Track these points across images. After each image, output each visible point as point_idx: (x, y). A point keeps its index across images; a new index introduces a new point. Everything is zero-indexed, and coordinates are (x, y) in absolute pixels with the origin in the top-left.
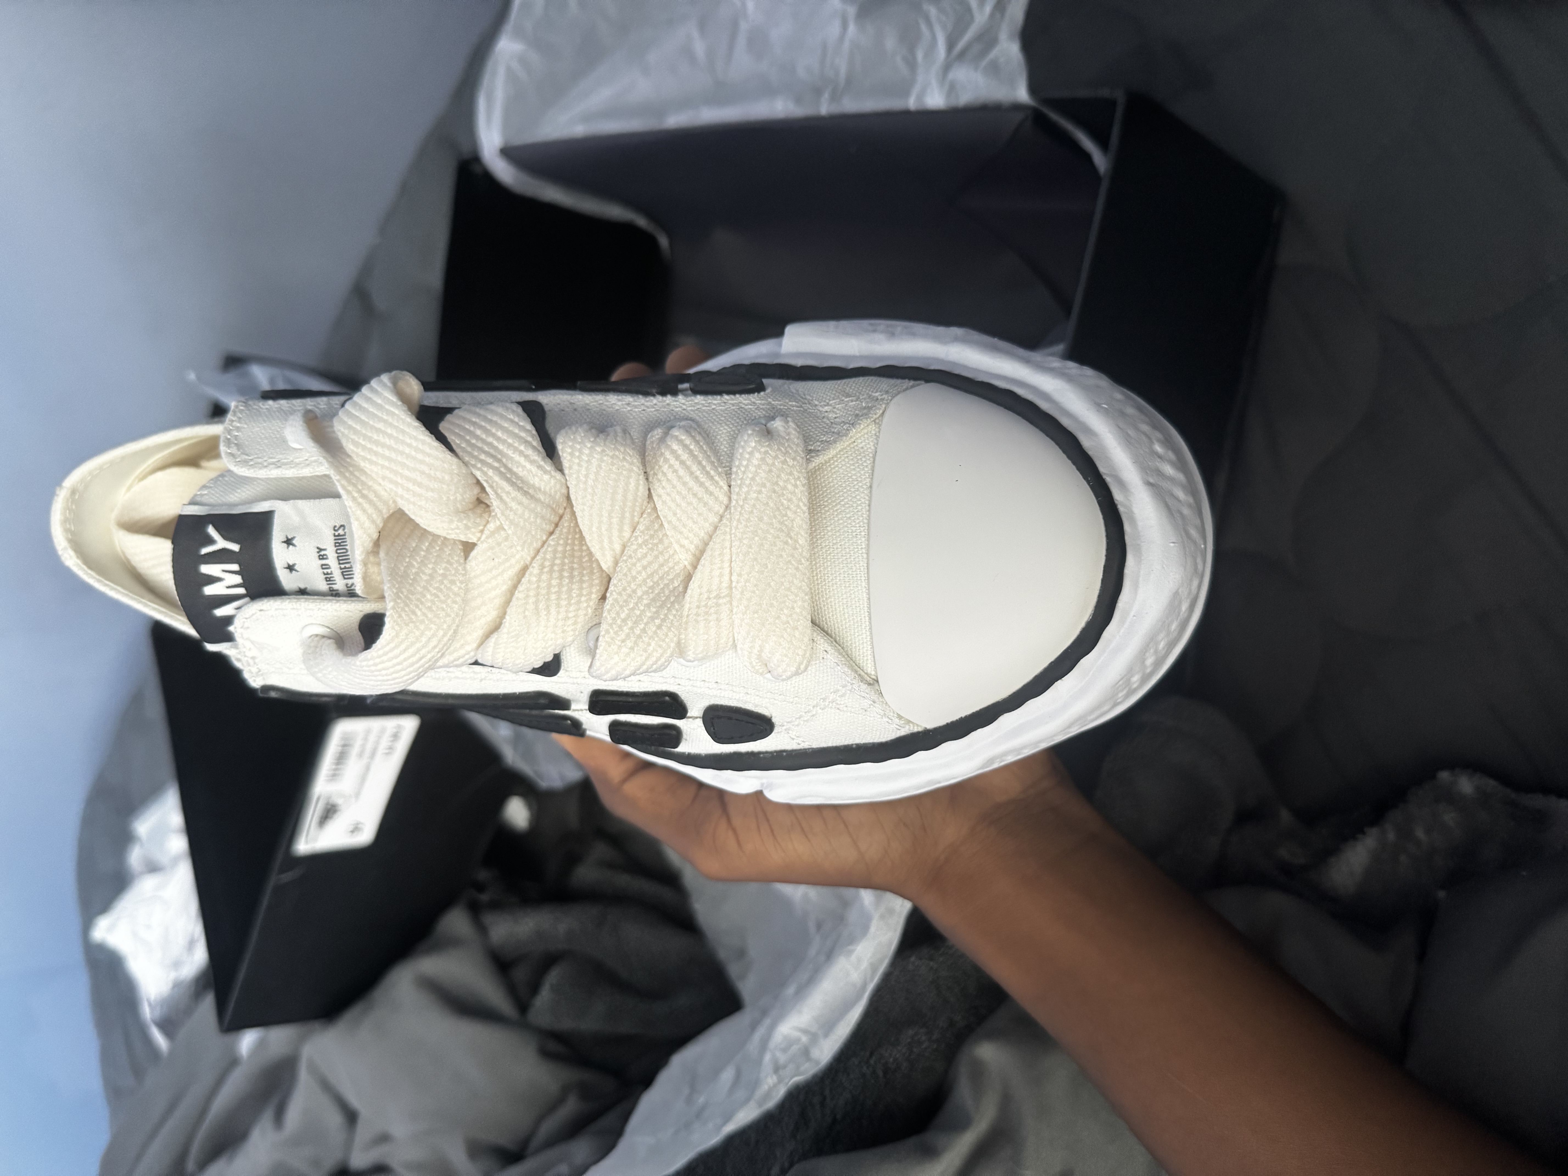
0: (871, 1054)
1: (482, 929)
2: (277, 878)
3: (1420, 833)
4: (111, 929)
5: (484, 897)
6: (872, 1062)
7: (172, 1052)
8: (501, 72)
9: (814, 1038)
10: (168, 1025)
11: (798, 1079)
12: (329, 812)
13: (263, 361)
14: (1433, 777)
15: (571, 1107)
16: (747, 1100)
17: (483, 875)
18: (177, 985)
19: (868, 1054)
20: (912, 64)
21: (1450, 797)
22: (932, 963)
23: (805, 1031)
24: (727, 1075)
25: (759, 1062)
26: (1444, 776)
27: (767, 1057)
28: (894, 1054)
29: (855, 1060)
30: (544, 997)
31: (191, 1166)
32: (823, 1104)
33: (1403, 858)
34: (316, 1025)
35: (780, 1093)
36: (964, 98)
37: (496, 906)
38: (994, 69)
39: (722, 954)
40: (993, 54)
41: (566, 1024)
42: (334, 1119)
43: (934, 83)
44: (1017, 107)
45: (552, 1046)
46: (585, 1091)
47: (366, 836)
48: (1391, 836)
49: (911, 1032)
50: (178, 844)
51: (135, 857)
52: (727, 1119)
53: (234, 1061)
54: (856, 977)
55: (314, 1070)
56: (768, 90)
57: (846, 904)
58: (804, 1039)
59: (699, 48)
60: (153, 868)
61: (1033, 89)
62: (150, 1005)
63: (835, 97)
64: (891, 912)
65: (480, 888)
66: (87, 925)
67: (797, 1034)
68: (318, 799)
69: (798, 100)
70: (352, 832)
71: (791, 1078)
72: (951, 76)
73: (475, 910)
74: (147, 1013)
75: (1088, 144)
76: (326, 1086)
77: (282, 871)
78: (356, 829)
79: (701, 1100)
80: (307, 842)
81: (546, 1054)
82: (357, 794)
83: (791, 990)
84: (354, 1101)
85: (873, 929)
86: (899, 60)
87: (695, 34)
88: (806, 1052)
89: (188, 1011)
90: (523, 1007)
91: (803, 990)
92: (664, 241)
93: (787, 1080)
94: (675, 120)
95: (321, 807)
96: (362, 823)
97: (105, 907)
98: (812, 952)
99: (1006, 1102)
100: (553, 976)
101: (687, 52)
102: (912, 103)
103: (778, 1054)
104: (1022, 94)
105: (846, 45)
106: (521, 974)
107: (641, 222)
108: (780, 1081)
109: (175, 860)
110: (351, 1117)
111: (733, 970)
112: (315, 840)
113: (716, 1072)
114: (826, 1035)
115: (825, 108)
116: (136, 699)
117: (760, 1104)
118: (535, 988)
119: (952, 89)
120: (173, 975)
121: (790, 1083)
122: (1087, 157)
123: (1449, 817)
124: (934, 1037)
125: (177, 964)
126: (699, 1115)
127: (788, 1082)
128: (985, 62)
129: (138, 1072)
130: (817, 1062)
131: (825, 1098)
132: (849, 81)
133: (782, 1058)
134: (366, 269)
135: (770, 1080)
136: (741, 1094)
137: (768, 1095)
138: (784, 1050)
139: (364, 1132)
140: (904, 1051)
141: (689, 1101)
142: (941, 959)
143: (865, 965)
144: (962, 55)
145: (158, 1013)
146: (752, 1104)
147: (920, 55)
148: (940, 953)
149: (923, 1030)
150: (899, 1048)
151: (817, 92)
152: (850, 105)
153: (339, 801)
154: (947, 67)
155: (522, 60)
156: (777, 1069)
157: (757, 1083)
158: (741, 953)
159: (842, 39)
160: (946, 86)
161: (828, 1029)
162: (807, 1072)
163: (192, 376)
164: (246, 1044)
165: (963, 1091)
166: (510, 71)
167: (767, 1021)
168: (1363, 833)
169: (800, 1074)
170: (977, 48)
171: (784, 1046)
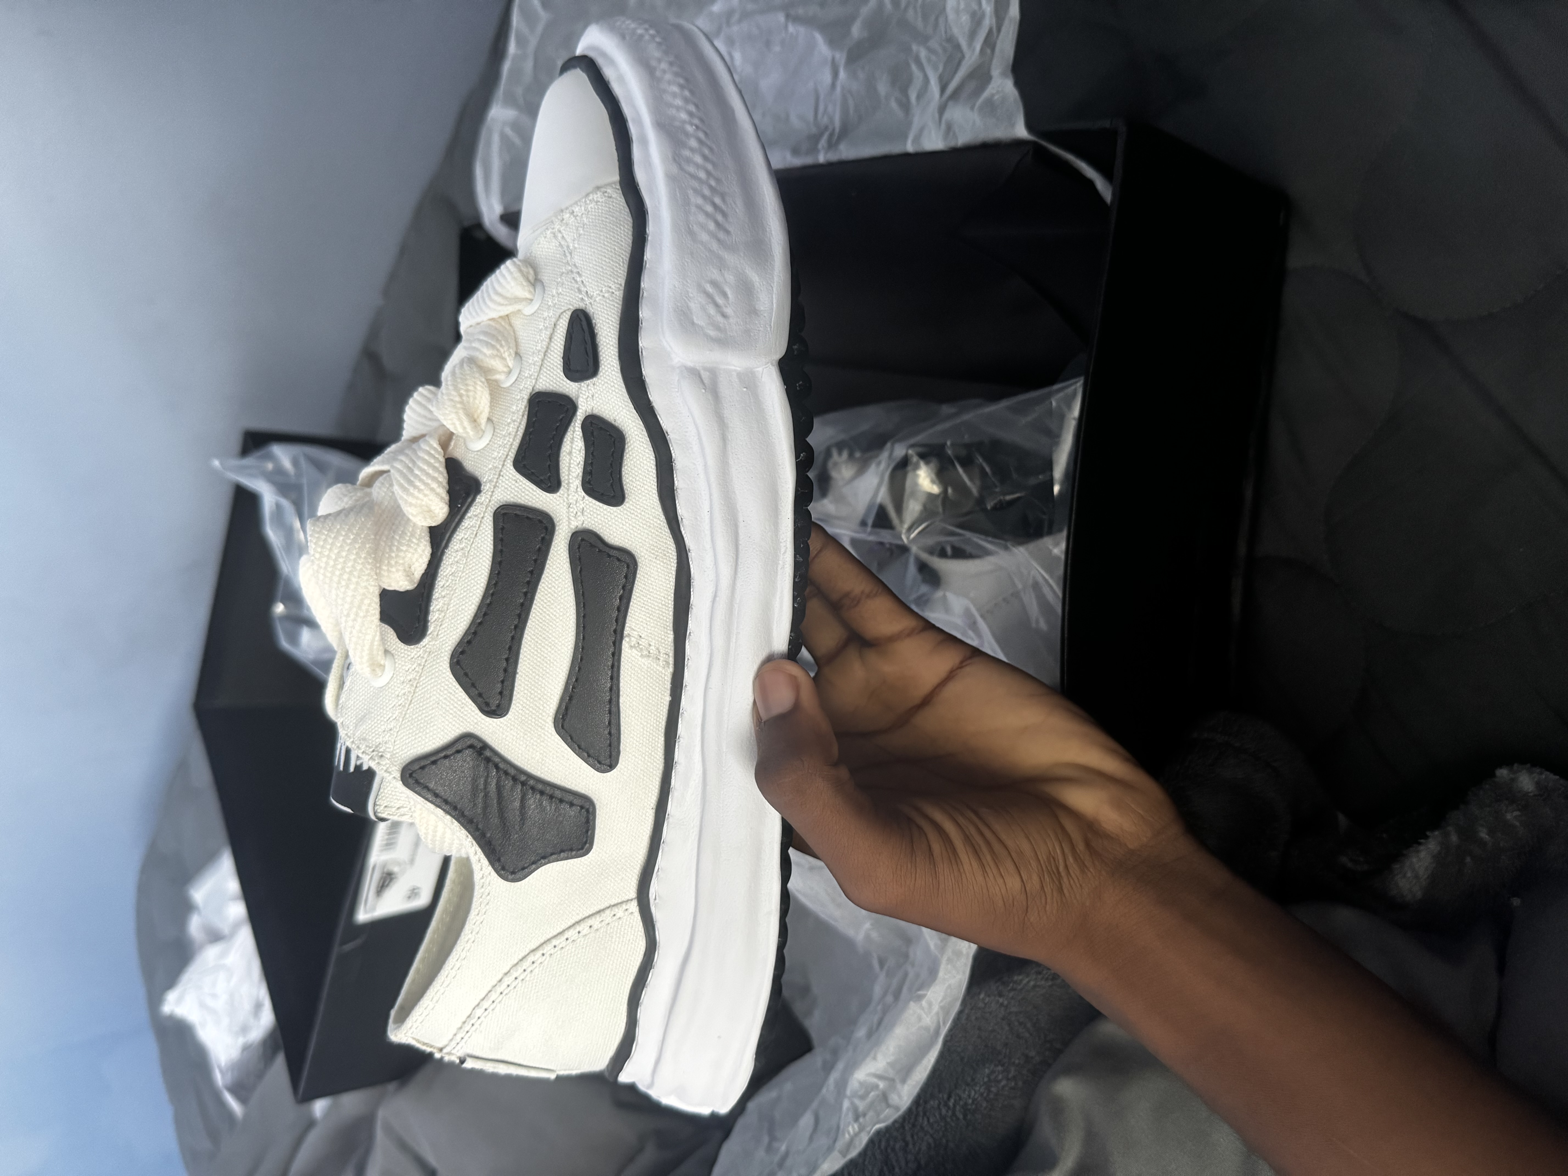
0: (949, 1097)
2: (340, 948)
3: (1483, 834)
4: (179, 1001)
6: (951, 1104)
7: (246, 1116)
8: (496, 139)
9: (891, 1083)
10: (240, 1089)
11: (879, 1126)
12: (387, 879)
14: (1493, 775)
15: (649, 1156)
16: (830, 1149)
18: (246, 1048)
19: (945, 1096)
20: (906, 106)
21: (1510, 796)
22: (1001, 1000)
23: (880, 1077)
24: (806, 1121)
25: (838, 1108)
26: (1503, 773)
27: (846, 1104)
28: (972, 1095)
29: (933, 1103)
32: (905, 1149)
33: (1468, 860)
34: (391, 1087)
35: (862, 1142)
36: (963, 139)
38: (990, 107)
40: (986, 94)
43: (931, 125)
44: (1018, 143)
46: (661, 1140)
47: (423, 899)
48: (1454, 838)
49: (987, 1071)
50: (238, 910)
51: (195, 926)
53: (311, 1123)
54: (928, 1021)
55: (389, 1130)
57: (908, 941)
58: (882, 1085)
60: (215, 937)
61: (1029, 126)
62: (221, 1071)
63: (832, 146)
64: (958, 954)
66: (155, 999)
67: (873, 1080)
68: (375, 869)
69: (795, 151)
70: (409, 897)
71: (872, 1126)
72: (947, 115)
74: (219, 1079)
75: (1089, 172)
76: (404, 1146)
77: (344, 942)
78: (414, 893)
79: (782, 1148)
80: (367, 910)
81: (621, 1106)
82: (412, 861)
83: (861, 1033)
84: (433, 1158)
85: (941, 974)
86: (894, 105)
88: (884, 1097)
89: (260, 1075)
91: (876, 1033)
93: (868, 1129)
95: (377, 876)
96: (418, 888)
97: (171, 981)
98: (878, 990)
99: (1091, 1137)
102: (910, 147)
103: (857, 1102)
104: (1021, 131)
105: (839, 91)
108: (862, 1129)
109: (236, 927)
110: (430, 1175)
111: (799, 1008)
112: (374, 909)
113: (794, 1119)
114: (904, 1081)
115: (822, 157)
116: (182, 767)
117: (844, 1154)
119: (949, 130)
120: (241, 1041)
121: (872, 1131)
122: (1090, 183)
123: (1511, 816)
124: (1011, 1075)
125: (244, 1029)
126: (781, 1164)
127: (870, 1131)
128: (980, 101)
129: (214, 1135)
130: (897, 1108)
131: (907, 1144)
132: (844, 127)
133: (861, 1105)
134: (373, 333)
135: (851, 1128)
136: (822, 1141)
137: (850, 1144)
138: (863, 1097)
140: (982, 1090)
141: (769, 1149)
142: (1010, 994)
143: (936, 1008)
144: (955, 96)
145: (229, 1077)
146: (836, 1154)
147: (913, 97)
148: (1009, 988)
149: (1000, 1068)
150: (977, 1088)
151: (814, 141)
152: (847, 153)
153: (396, 869)
154: (942, 109)
155: (517, 126)
156: (857, 1116)
157: (837, 1131)
158: (804, 991)
159: (833, 85)
160: (943, 126)
161: (906, 1072)
162: (888, 1117)
163: (216, 463)
164: (320, 1106)
165: (1045, 1129)
166: (504, 138)
167: (840, 1066)
168: (1426, 837)
169: (883, 1121)
170: (972, 85)
171: (861, 1093)
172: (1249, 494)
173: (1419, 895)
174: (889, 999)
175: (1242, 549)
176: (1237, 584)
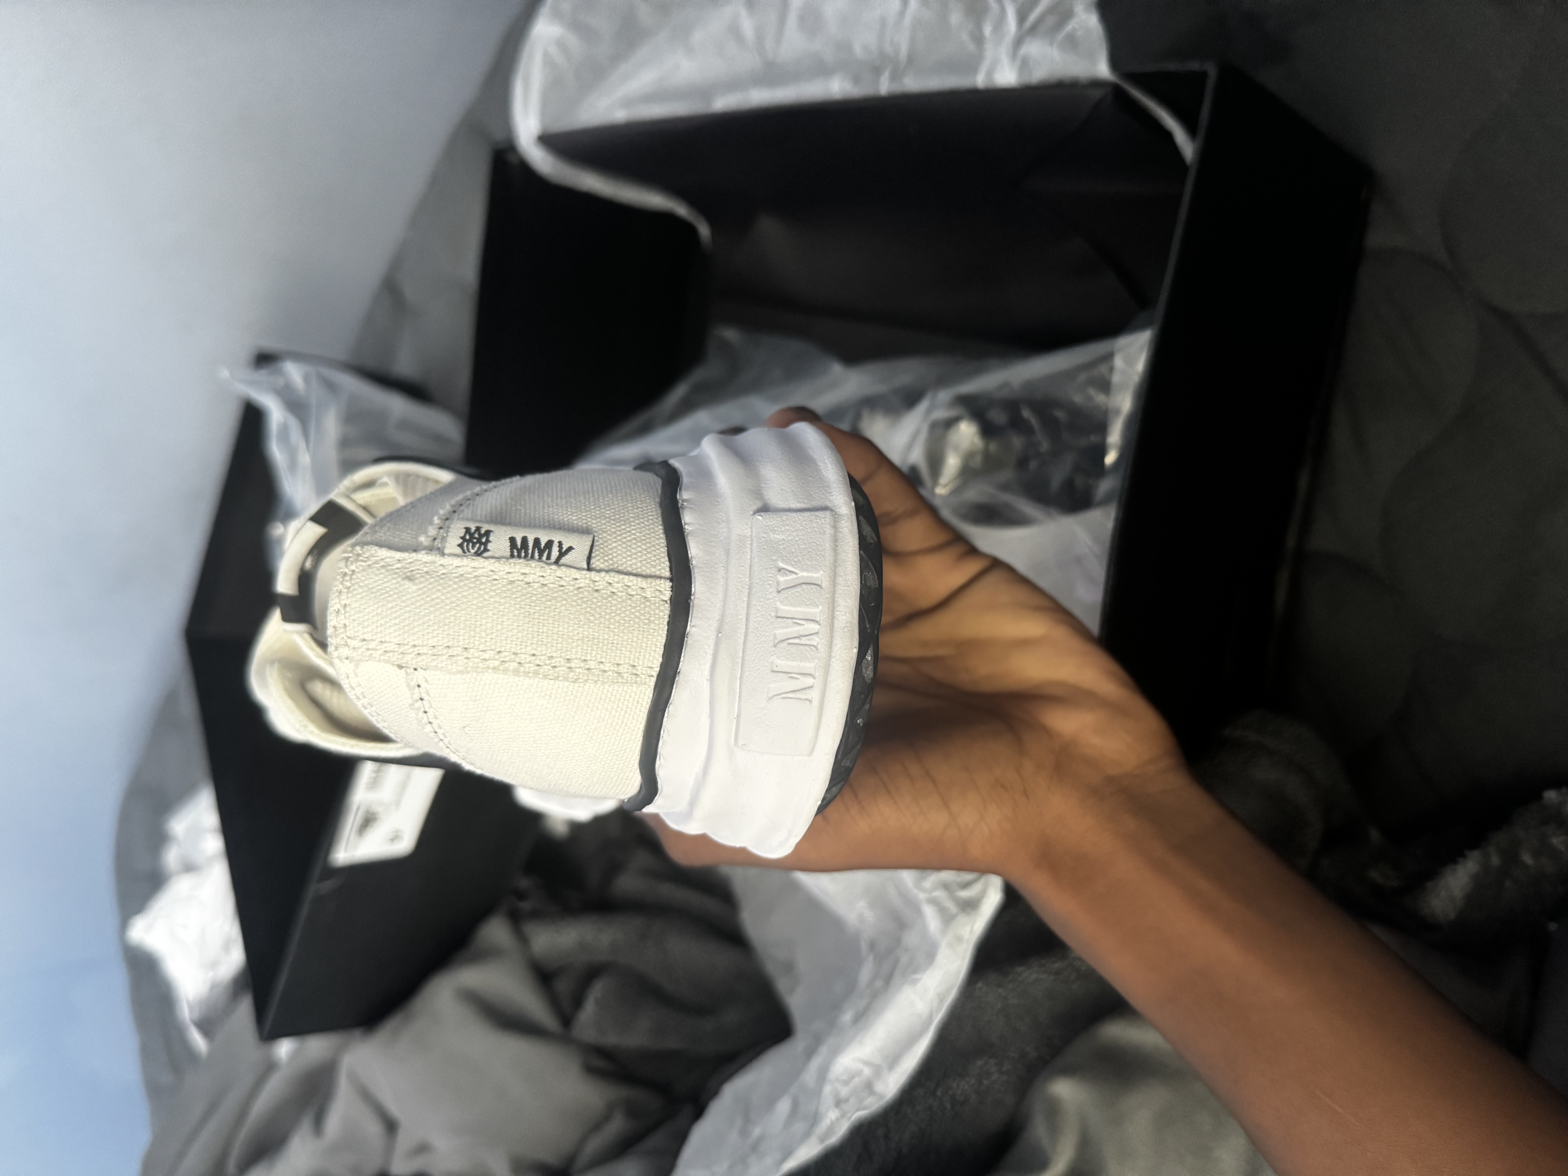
0: (938, 1086)
1: (523, 939)
2: (316, 888)
3: (1527, 859)
4: (145, 929)
5: (526, 906)
6: (939, 1093)
7: (210, 1053)
8: (538, 59)
9: (878, 1071)
10: (206, 1026)
11: (862, 1114)
12: (368, 821)
13: (298, 357)
14: (1539, 797)
15: (617, 1126)
16: (807, 1135)
17: (524, 883)
18: (213, 987)
19: (934, 1086)
20: (979, 39)
21: (1558, 819)
22: (1000, 990)
23: (867, 1063)
24: (783, 1106)
25: (817, 1092)
26: (1551, 795)
27: (828, 1089)
28: (963, 1087)
30: (589, 1011)
31: (231, 1166)
32: (887, 1138)
33: (1508, 883)
34: (357, 1033)
35: (842, 1129)
36: (1039, 74)
37: (536, 915)
38: (1072, 43)
39: (771, 968)
40: (1069, 27)
41: (612, 1039)
42: (373, 1129)
43: (1005, 60)
44: (1096, 83)
45: (599, 1063)
46: (631, 1110)
47: (405, 845)
48: (1495, 860)
49: (979, 1063)
50: (215, 846)
51: (172, 857)
52: (787, 1154)
53: (270, 1066)
54: (921, 1006)
55: (354, 1080)
56: (822, 69)
58: (867, 1072)
59: (747, 26)
60: (189, 868)
61: (1115, 62)
62: (189, 1005)
63: (896, 76)
65: (521, 896)
66: (124, 923)
67: (860, 1066)
68: (358, 809)
69: (856, 80)
70: (392, 841)
71: (854, 1113)
72: (1023, 51)
73: (516, 919)
74: (186, 1013)
76: (367, 1096)
77: (321, 880)
78: (396, 837)
79: (757, 1132)
80: (346, 850)
81: (591, 1070)
82: (398, 803)
83: (847, 1017)
84: (394, 1109)
85: (939, 958)
86: (964, 35)
87: (743, 12)
88: (869, 1086)
89: (227, 1012)
90: (567, 1021)
91: (862, 1018)
92: (704, 230)
93: (849, 1115)
94: (723, 103)
95: (360, 815)
96: (402, 832)
97: (140, 906)
98: (865, 975)
99: (1085, 1144)
100: (597, 991)
101: (735, 31)
102: (980, 81)
103: (839, 1086)
104: (1102, 69)
105: (908, 20)
106: (563, 986)
107: (681, 210)
108: (843, 1116)
109: (212, 862)
110: (391, 1126)
111: (782, 985)
112: (355, 849)
113: (772, 1102)
114: (891, 1069)
115: (885, 87)
116: (170, 700)
117: (822, 1140)
118: (578, 1002)
119: (1024, 65)
120: (211, 974)
121: (853, 1118)
122: (1168, 136)
123: (1558, 840)
124: (1005, 1069)
125: (214, 965)
126: (755, 1148)
127: (852, 1116)
128: (1061, 36)
129: (177, 1071)
130: (881, 1097)
131: (889, 1132)
132: (911, 59)
133: (844, 1091)
134: (397, 262)
135: (832, 1115)
136: (799, 1128)
137: (830, 1131)
138: (846, 1083)
139: (405, 1140)
140: (973, 1082)
141: (744, 1132)
142: (1011, 986)
143: (930, 994)
144: (1035, 28)
145: (196, 1015)
146: (813, 1139)
147: (987, 30)
148: (1009, 978)
149: (992, 1061)
150: (967, 1079)
151: (877, 71)
152: (913, 84)
153: (379, 809)
154: (1018, 42)
155: (561, 44)
156: (838, 1103)
157: (817, 1118)
158: (789, 967)
159: (902, 14)
160: (1018, 62)
161: (893, 1061)
162: (870, 1106)
163: (225, 373)
164: (284, 1048)
165: (1038, 1129)
166: (546, 54)
167: (824, 1050)
168: (1463, 856)
169: (864, 1109)
170: (1051, 20)
171: (844, 1078)
172: (1303, 482)
173: (1452, 916)
174: (879, 984)
175: (1291, 542)
176: (1283, 579)
